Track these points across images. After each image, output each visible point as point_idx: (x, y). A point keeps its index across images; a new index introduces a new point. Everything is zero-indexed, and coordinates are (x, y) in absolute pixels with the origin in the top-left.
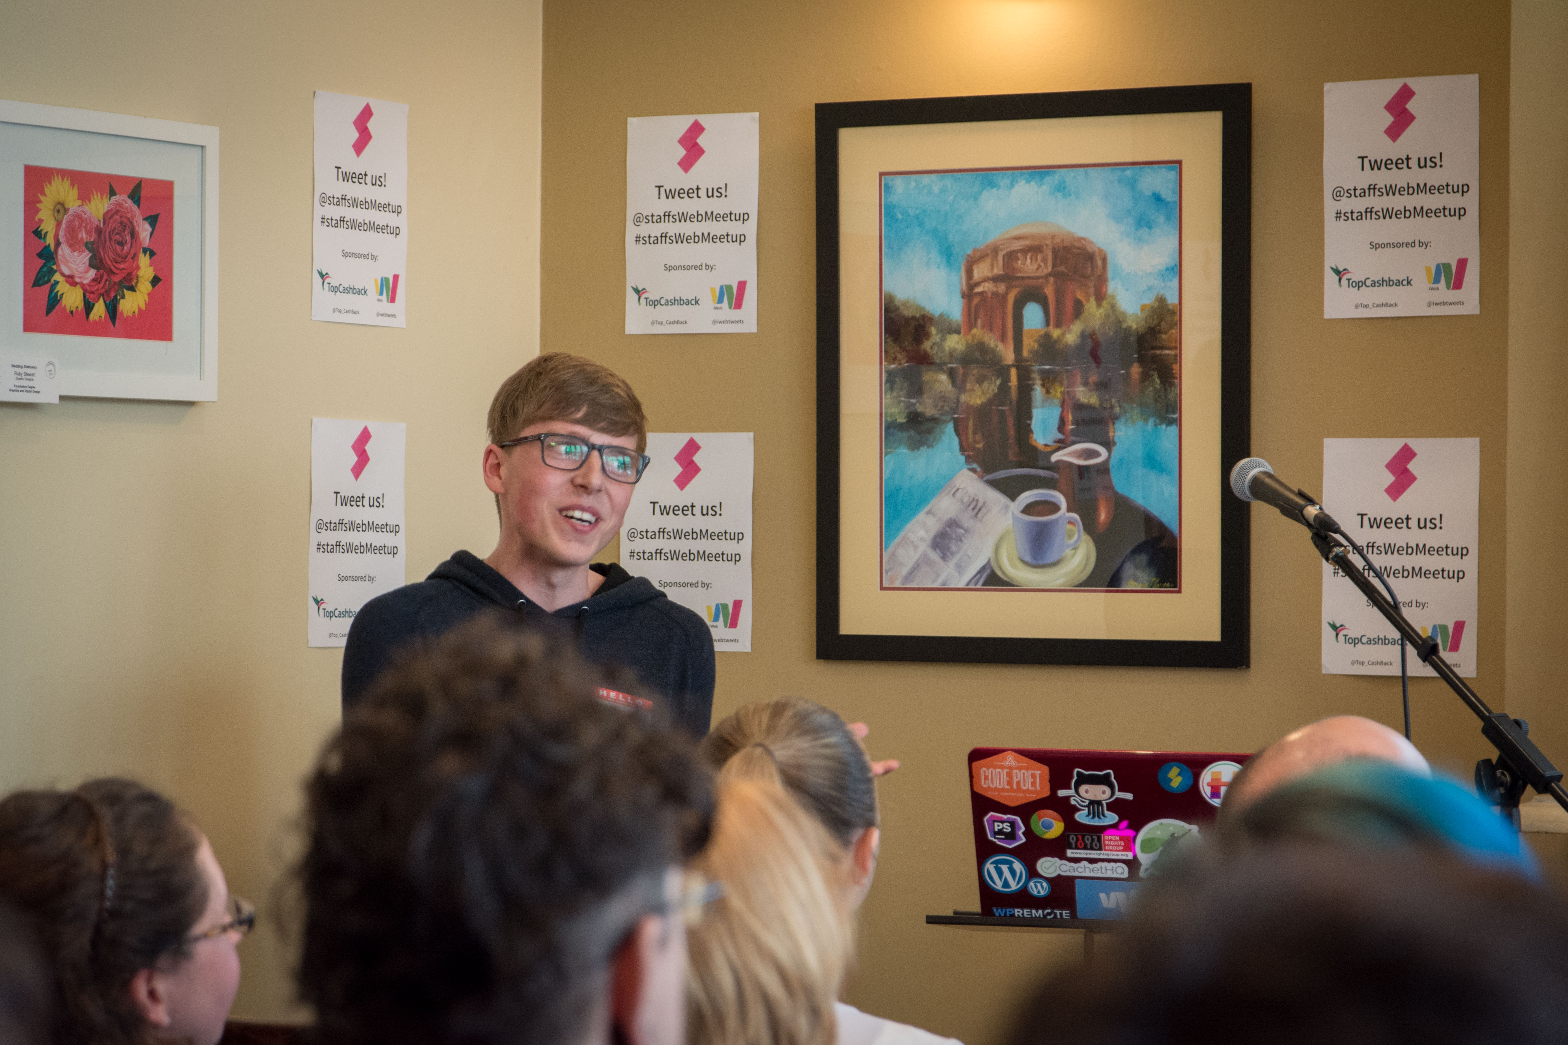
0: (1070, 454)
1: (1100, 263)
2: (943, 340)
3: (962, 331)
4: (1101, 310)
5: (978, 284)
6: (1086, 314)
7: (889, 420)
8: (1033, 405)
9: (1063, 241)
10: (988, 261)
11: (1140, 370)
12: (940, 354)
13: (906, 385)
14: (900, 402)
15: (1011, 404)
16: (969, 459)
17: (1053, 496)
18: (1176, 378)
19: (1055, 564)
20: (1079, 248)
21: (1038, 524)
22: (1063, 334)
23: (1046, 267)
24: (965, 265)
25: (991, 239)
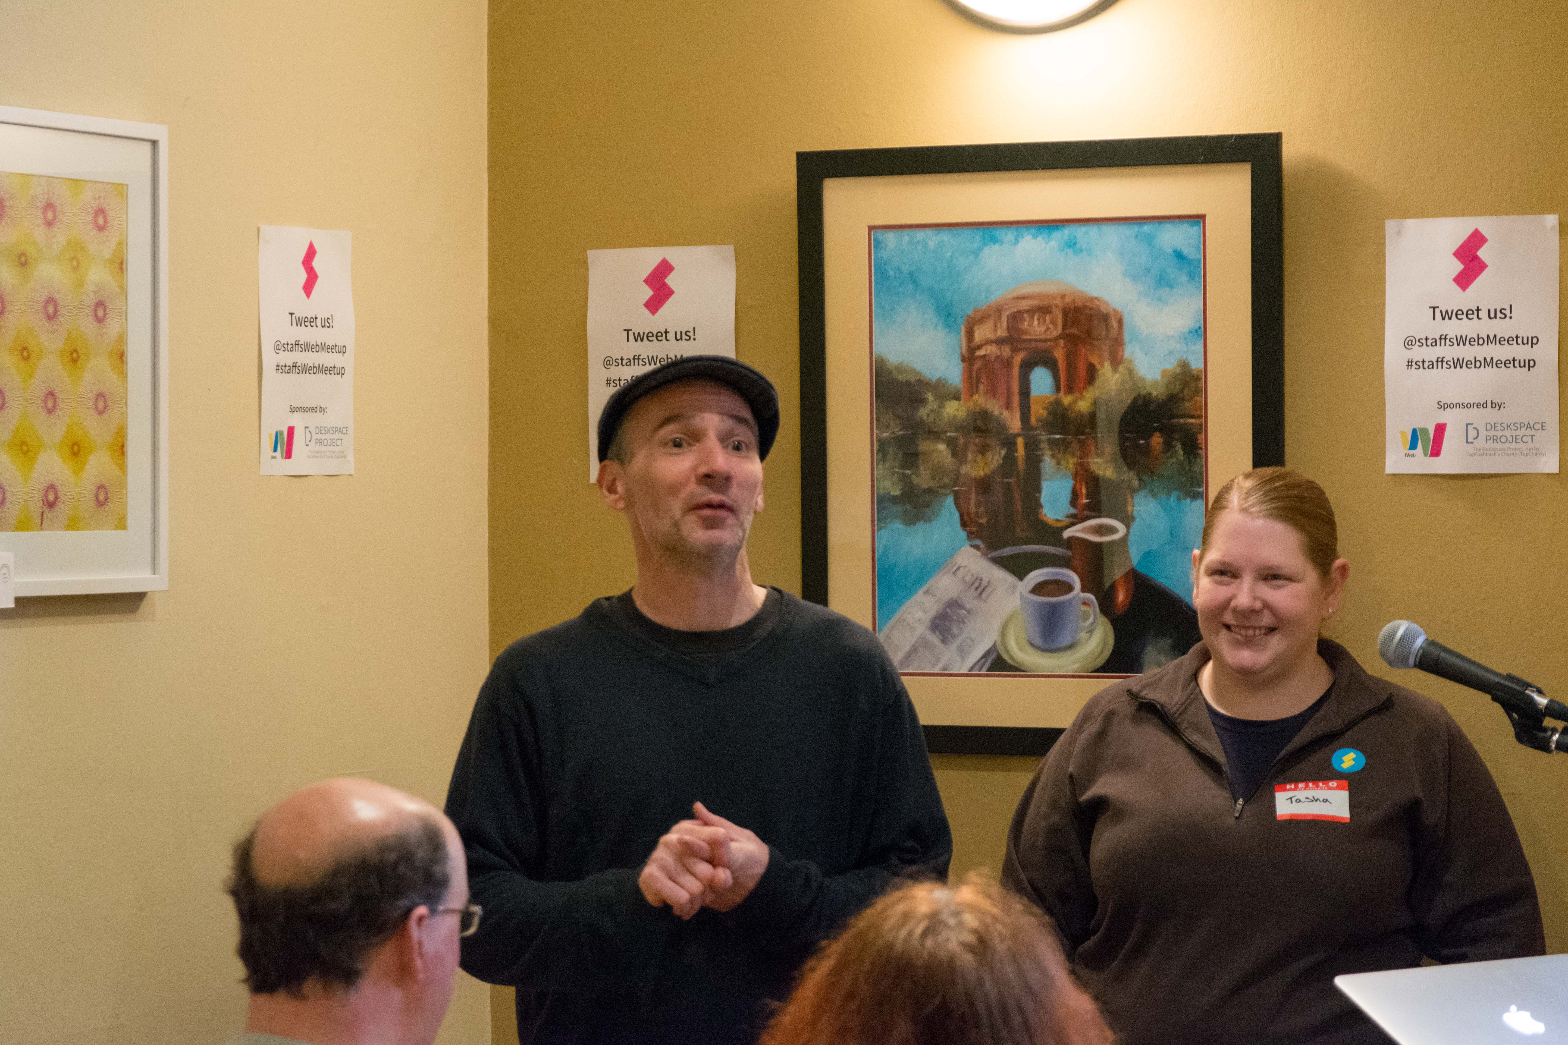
0: (1083, 530)
1: (1115, 325)
2: (941, 406)
3: (962, 397)
4: (1117, 376)
5: (979, 347)
6: (1100, 380)
7: (882, 492)
8: (1042, 478)
9: (1073, 301)
10: (992, 321)
11: (1161, 440)
12: (938, 422)
13: (900, 455)
14: (895, 473)
15: (1018, 476)
16: (971, 535)
17: (1064, 575)
18: (1201, 449)
19: (1068, 648)
20: (1092, 309)
21: (1050, 604)
22: (1075, 402)
23: (1056, 329)
24: (965, 327)
25: (994, 298)
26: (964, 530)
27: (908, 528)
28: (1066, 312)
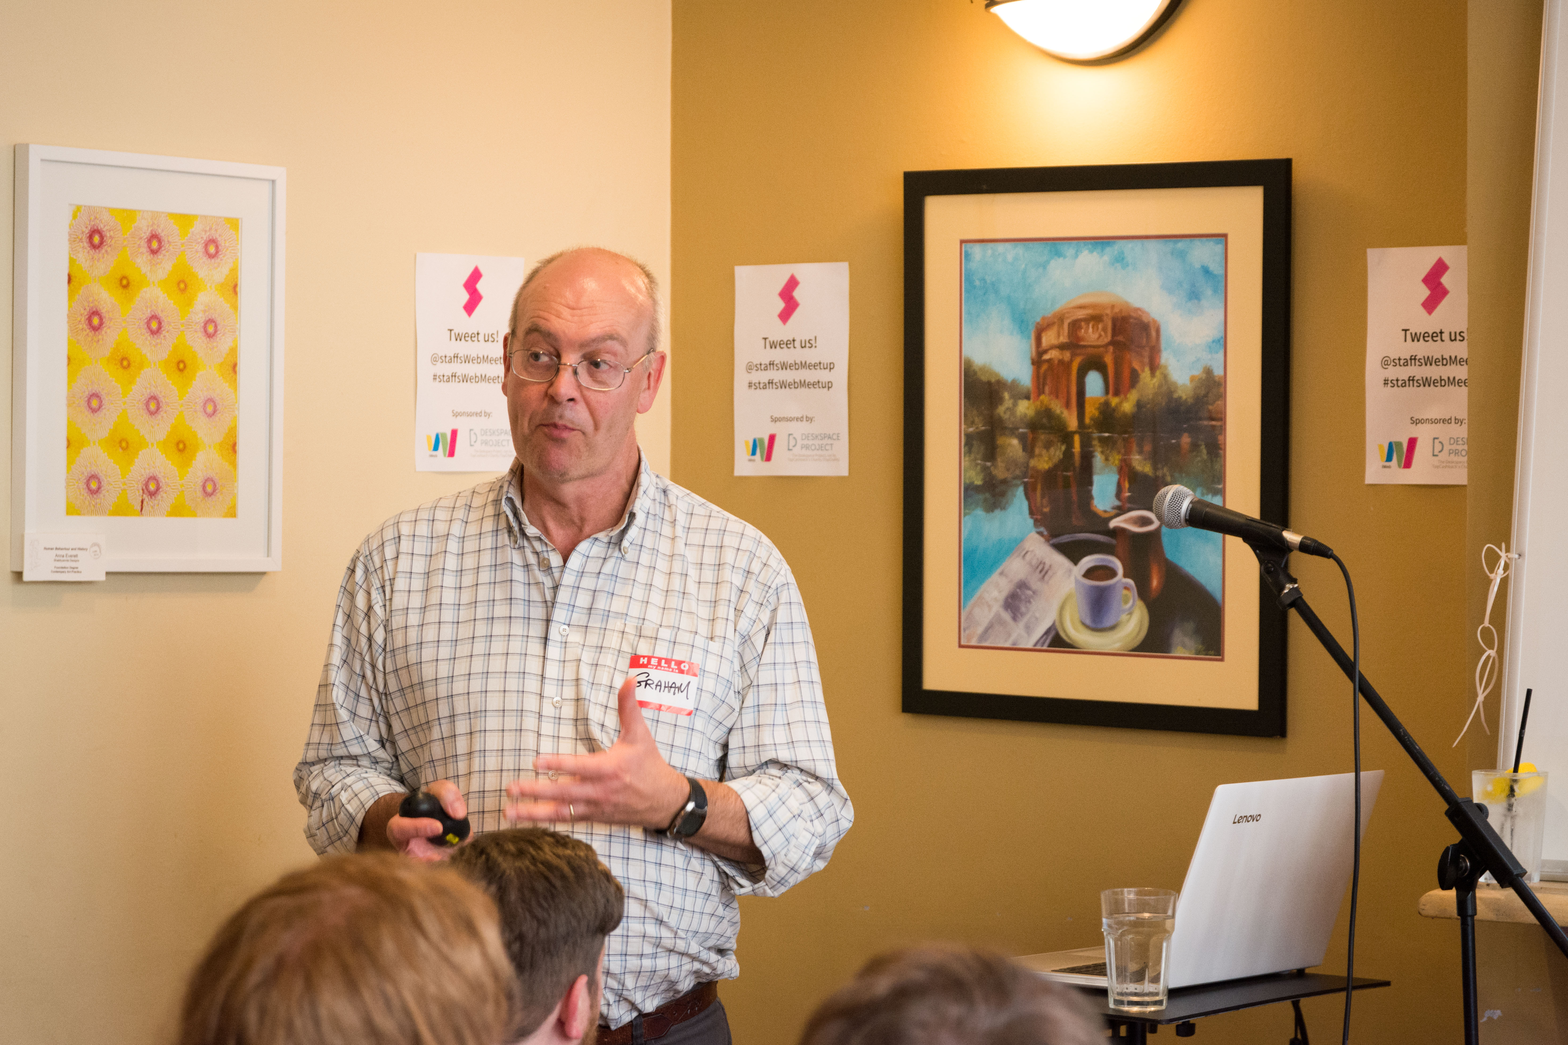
0: (1126, 521)
1: (1154, 334)
2: (1015, 405)
3: (1032, 396)
4: (1155, 380)
5: (1045, 352)
6: (1141, 383)
7: (968, 481)
8: (1094, 472)
9: (1121, 311)
10: (1055, 328)
11: (1189, 440)
12: (1013, 419)
13: (982, 448)
14: (977, 465)
15: (1074, 470)
16: (1037, 523)
17: (1110, 561)
18: (1221, 449)
19: (1113, 628)
20: (1135, 319)
21: (1097, 587)
22: (1121, 403)
23: (1106, 336)
24: (1034, 332)
25: (1058, 307)
26: (1032, 518)
27: (988, 515)
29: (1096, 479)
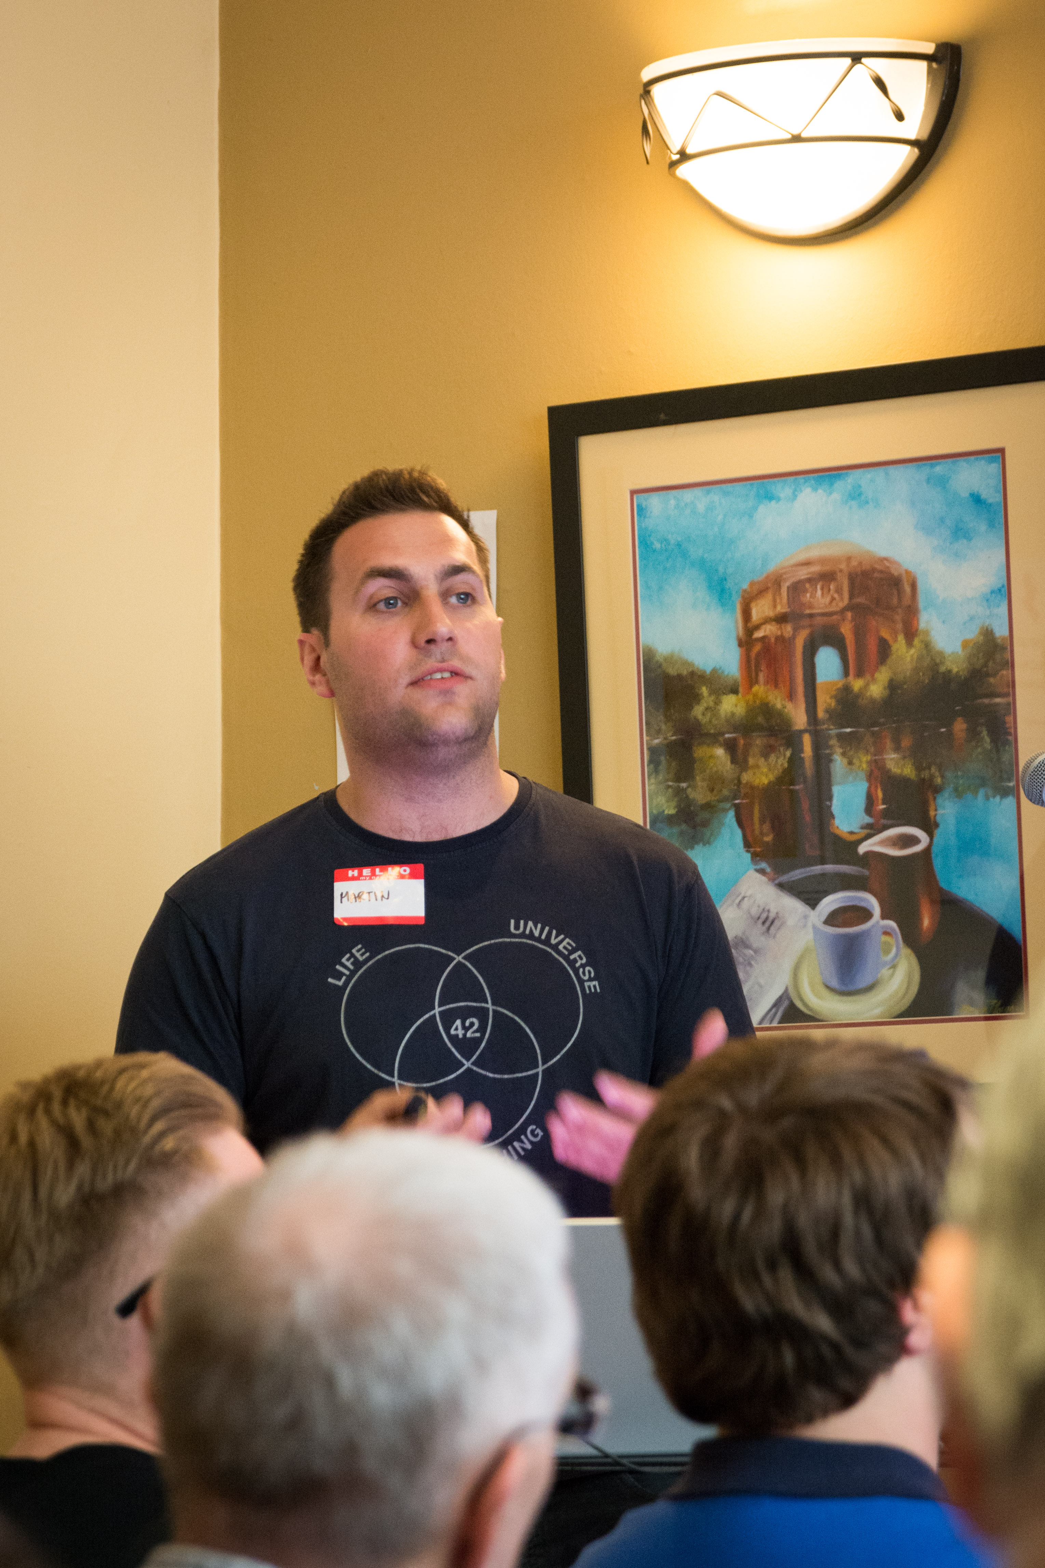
0: (882, 843)
1: (908, 589)
2: (718, 702)
3: (741, 690)
4: (912, 651)
5: (757, 627)
6: (894, 657)
7: (655, 812)
9: (860, 563)
10: (769, 596)
11: (964, 726)
12: (715, 722)
13: (674, 764)
14: (669, 787)
15: (805, 782)
16: (755, 856)
17: (861, 899)
18: (1010, 734)
19: (870, 988)
20: (881, 572)
21: (846, 936)
22: (867, 685)
24: (740, 603)
25: (772, 567)
26: (748, 851)
28: (852, 578)
29: (836, 790)
